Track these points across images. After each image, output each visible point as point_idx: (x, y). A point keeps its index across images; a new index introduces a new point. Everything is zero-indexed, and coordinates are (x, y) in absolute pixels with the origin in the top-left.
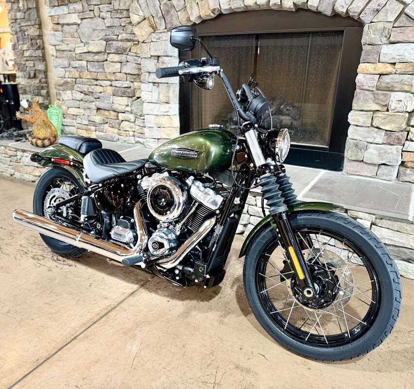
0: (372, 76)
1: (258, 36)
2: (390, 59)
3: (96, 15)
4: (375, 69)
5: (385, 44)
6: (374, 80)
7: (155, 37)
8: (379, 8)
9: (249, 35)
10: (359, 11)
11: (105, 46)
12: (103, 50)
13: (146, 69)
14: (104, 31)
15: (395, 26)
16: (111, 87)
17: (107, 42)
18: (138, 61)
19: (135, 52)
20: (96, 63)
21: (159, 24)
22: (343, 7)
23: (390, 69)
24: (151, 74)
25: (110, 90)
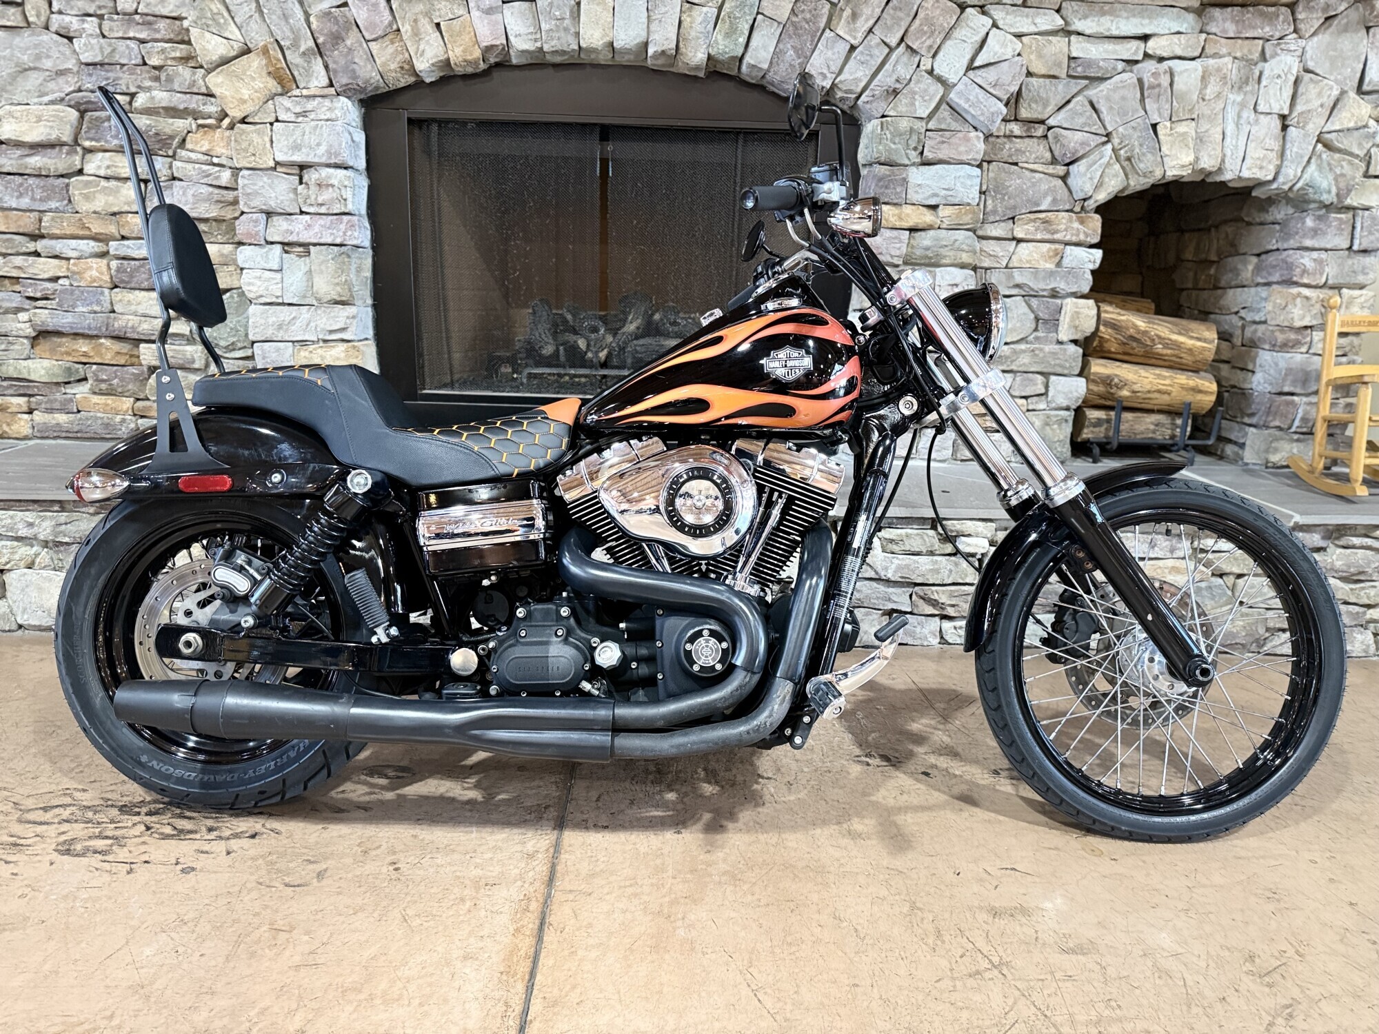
0: (895, 233)
1: (605, 132)
2: (929, 197)
3: (31, 19)
4: (901, 219)
5: (914, 164)
6: (901, 241)
7: (288, 110)
8: (898, 86)
9: (584, 125)
10: (859, 90)
11: (75, 123)
12: (67, 137)
13: (257, 203)
14: (70, 78)
15: (930, 126)
16: (105, 261)
17: (82, 114)
18: (217, 178)
19: (204, 149)
20: (31, 181)
21: (302, 70)
22: (825, 77)
23: (928, 217)
24: (275, 218)
25: (97, 270)
